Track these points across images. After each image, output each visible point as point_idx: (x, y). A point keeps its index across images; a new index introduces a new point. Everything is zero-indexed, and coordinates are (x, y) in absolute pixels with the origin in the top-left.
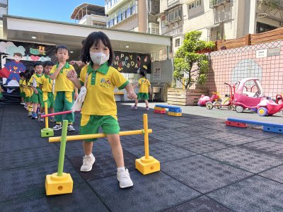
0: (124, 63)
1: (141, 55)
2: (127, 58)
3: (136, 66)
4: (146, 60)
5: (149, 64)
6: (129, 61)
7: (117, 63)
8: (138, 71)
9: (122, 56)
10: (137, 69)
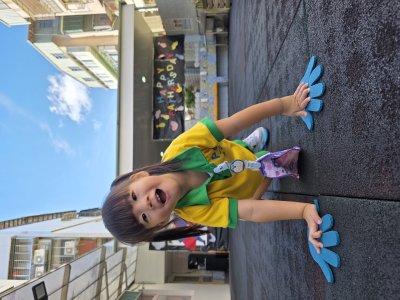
0: (170, 83)
1: (157, 54)
2: (163, 78)
3: (173, 61)
4: (164, 45)
5: (170, 38)
6: (167, 74)
7: (171, 93)
8: (181, 57)
9: (159, 85)
10: (178, 59)
